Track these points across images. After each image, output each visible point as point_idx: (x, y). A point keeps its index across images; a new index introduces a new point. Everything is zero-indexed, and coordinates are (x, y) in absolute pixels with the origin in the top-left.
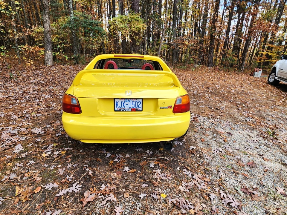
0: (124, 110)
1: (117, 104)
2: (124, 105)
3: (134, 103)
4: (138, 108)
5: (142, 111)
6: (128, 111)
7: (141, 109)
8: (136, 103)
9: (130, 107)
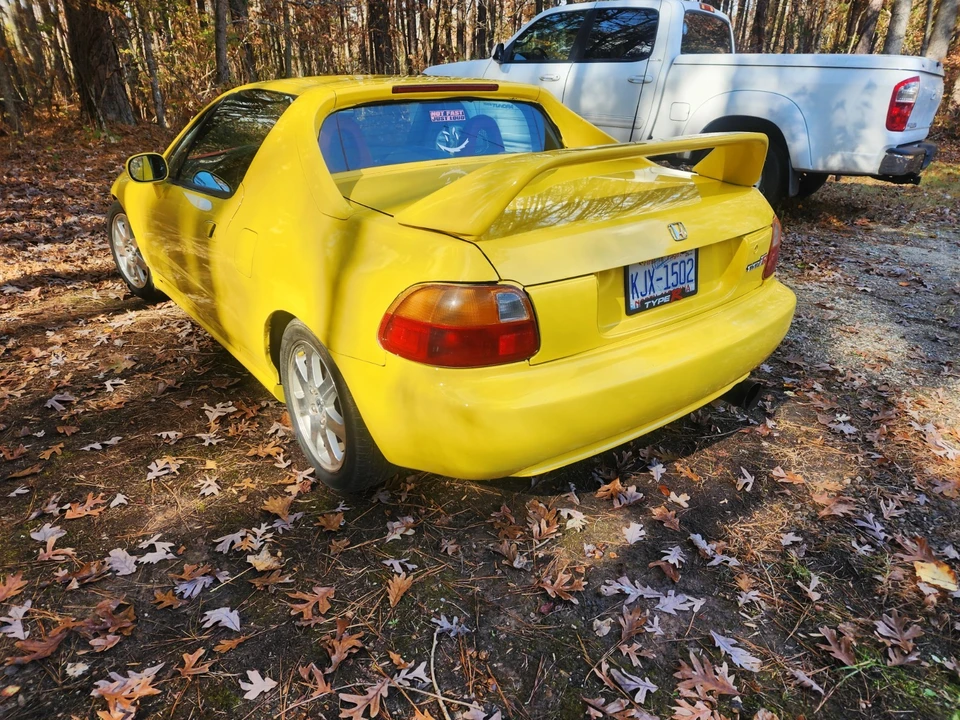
0: (654, 303)
1: (634, 285)
2: (652, 285)
3: (676, 268)
4: (685, 285)
5: (694, 292)
6: (663, 304)
7: (692, 286)
8: (682, 265)
9: (668, 288)
